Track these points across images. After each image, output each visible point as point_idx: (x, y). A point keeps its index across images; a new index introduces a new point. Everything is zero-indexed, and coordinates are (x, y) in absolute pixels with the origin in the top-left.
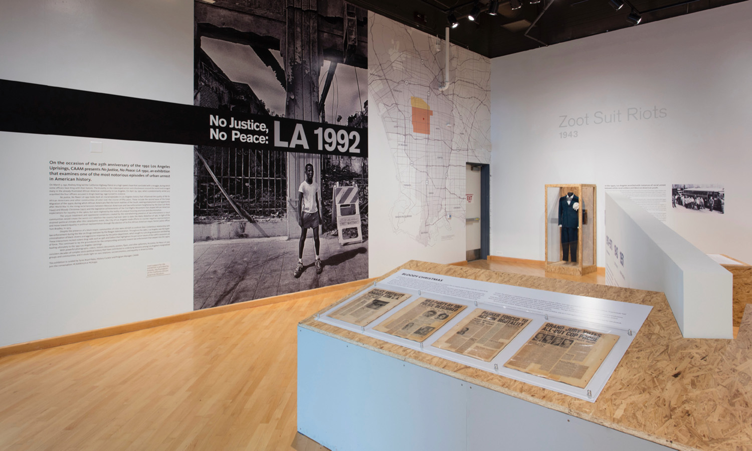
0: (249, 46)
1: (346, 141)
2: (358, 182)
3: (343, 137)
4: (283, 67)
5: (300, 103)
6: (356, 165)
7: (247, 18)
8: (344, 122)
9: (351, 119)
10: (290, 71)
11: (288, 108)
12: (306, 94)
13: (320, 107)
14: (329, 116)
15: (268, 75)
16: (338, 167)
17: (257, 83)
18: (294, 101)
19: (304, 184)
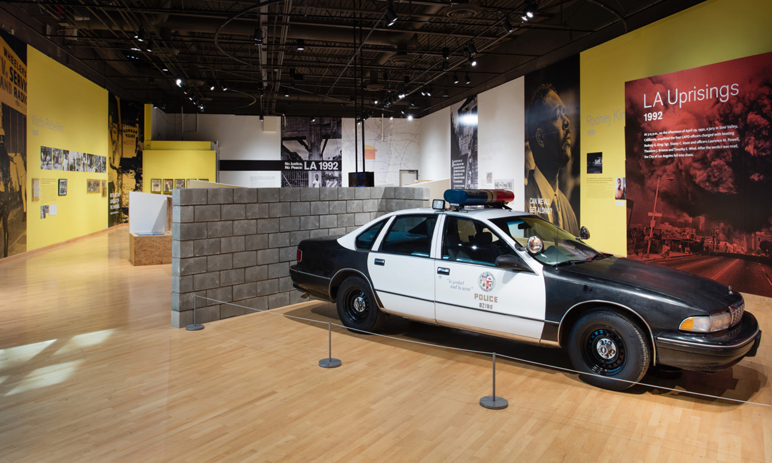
0: (296, 141)
1: (332, 166)
2: (337, 180)
3: (330, 164)
4: (307, 144)
5: (313, 155)
6: (336, 174)
7: (296, 132)
8: (331, 159)
9: (334, 158)
10: (310, 145)
11: (309, 157)
12: (316, 152)
13: (321, 155)
14: (325, 158)
15: (303, 148)
16: (328, 175)
17: (299, 151)
18: (312, 155)
19: (315, 181)
